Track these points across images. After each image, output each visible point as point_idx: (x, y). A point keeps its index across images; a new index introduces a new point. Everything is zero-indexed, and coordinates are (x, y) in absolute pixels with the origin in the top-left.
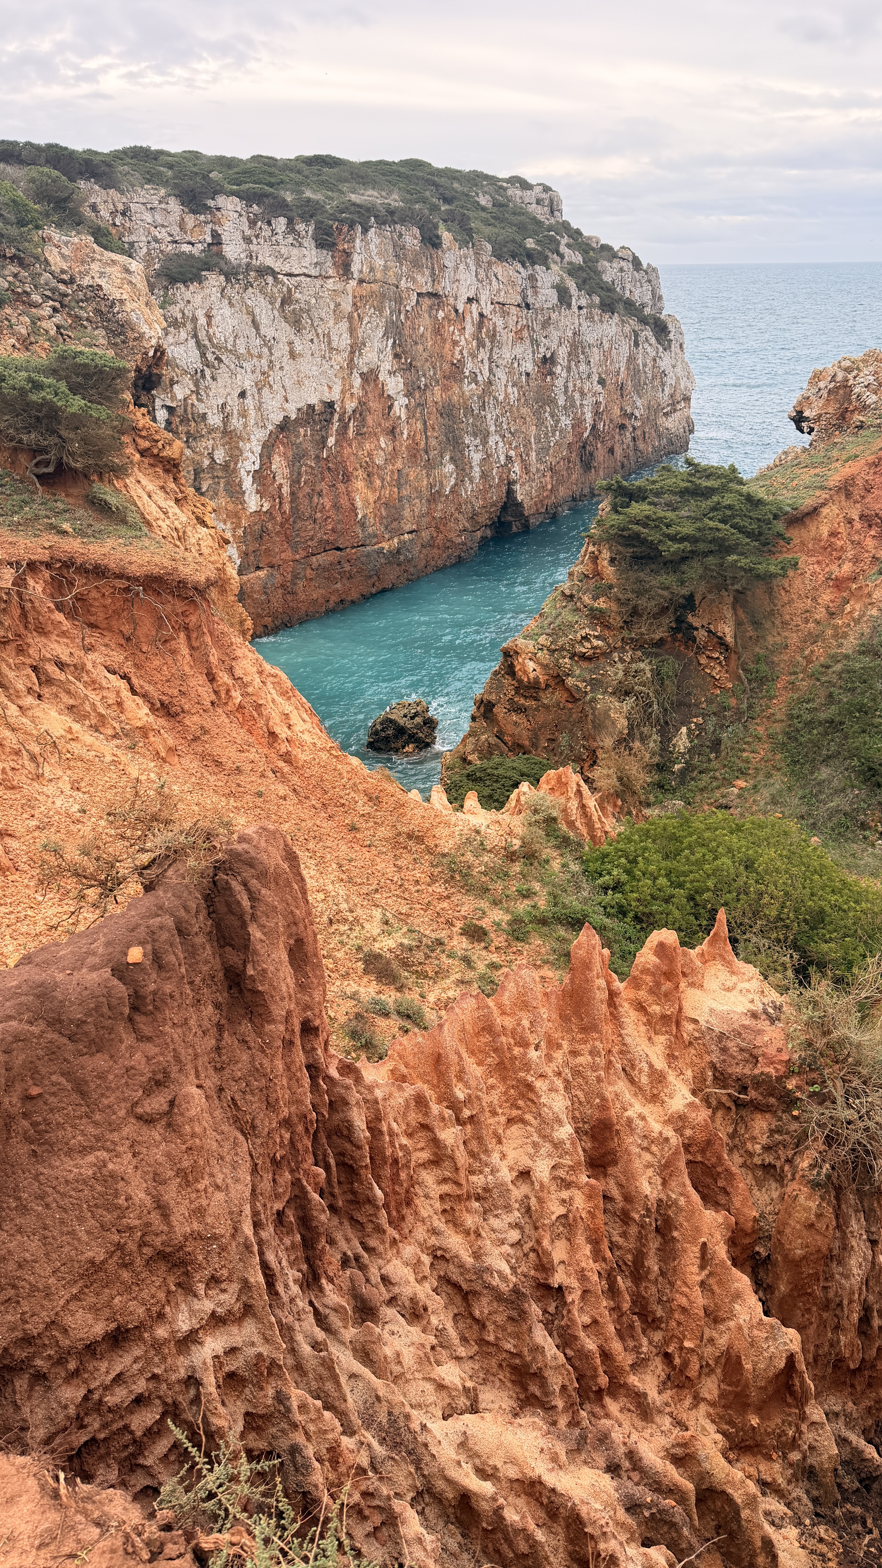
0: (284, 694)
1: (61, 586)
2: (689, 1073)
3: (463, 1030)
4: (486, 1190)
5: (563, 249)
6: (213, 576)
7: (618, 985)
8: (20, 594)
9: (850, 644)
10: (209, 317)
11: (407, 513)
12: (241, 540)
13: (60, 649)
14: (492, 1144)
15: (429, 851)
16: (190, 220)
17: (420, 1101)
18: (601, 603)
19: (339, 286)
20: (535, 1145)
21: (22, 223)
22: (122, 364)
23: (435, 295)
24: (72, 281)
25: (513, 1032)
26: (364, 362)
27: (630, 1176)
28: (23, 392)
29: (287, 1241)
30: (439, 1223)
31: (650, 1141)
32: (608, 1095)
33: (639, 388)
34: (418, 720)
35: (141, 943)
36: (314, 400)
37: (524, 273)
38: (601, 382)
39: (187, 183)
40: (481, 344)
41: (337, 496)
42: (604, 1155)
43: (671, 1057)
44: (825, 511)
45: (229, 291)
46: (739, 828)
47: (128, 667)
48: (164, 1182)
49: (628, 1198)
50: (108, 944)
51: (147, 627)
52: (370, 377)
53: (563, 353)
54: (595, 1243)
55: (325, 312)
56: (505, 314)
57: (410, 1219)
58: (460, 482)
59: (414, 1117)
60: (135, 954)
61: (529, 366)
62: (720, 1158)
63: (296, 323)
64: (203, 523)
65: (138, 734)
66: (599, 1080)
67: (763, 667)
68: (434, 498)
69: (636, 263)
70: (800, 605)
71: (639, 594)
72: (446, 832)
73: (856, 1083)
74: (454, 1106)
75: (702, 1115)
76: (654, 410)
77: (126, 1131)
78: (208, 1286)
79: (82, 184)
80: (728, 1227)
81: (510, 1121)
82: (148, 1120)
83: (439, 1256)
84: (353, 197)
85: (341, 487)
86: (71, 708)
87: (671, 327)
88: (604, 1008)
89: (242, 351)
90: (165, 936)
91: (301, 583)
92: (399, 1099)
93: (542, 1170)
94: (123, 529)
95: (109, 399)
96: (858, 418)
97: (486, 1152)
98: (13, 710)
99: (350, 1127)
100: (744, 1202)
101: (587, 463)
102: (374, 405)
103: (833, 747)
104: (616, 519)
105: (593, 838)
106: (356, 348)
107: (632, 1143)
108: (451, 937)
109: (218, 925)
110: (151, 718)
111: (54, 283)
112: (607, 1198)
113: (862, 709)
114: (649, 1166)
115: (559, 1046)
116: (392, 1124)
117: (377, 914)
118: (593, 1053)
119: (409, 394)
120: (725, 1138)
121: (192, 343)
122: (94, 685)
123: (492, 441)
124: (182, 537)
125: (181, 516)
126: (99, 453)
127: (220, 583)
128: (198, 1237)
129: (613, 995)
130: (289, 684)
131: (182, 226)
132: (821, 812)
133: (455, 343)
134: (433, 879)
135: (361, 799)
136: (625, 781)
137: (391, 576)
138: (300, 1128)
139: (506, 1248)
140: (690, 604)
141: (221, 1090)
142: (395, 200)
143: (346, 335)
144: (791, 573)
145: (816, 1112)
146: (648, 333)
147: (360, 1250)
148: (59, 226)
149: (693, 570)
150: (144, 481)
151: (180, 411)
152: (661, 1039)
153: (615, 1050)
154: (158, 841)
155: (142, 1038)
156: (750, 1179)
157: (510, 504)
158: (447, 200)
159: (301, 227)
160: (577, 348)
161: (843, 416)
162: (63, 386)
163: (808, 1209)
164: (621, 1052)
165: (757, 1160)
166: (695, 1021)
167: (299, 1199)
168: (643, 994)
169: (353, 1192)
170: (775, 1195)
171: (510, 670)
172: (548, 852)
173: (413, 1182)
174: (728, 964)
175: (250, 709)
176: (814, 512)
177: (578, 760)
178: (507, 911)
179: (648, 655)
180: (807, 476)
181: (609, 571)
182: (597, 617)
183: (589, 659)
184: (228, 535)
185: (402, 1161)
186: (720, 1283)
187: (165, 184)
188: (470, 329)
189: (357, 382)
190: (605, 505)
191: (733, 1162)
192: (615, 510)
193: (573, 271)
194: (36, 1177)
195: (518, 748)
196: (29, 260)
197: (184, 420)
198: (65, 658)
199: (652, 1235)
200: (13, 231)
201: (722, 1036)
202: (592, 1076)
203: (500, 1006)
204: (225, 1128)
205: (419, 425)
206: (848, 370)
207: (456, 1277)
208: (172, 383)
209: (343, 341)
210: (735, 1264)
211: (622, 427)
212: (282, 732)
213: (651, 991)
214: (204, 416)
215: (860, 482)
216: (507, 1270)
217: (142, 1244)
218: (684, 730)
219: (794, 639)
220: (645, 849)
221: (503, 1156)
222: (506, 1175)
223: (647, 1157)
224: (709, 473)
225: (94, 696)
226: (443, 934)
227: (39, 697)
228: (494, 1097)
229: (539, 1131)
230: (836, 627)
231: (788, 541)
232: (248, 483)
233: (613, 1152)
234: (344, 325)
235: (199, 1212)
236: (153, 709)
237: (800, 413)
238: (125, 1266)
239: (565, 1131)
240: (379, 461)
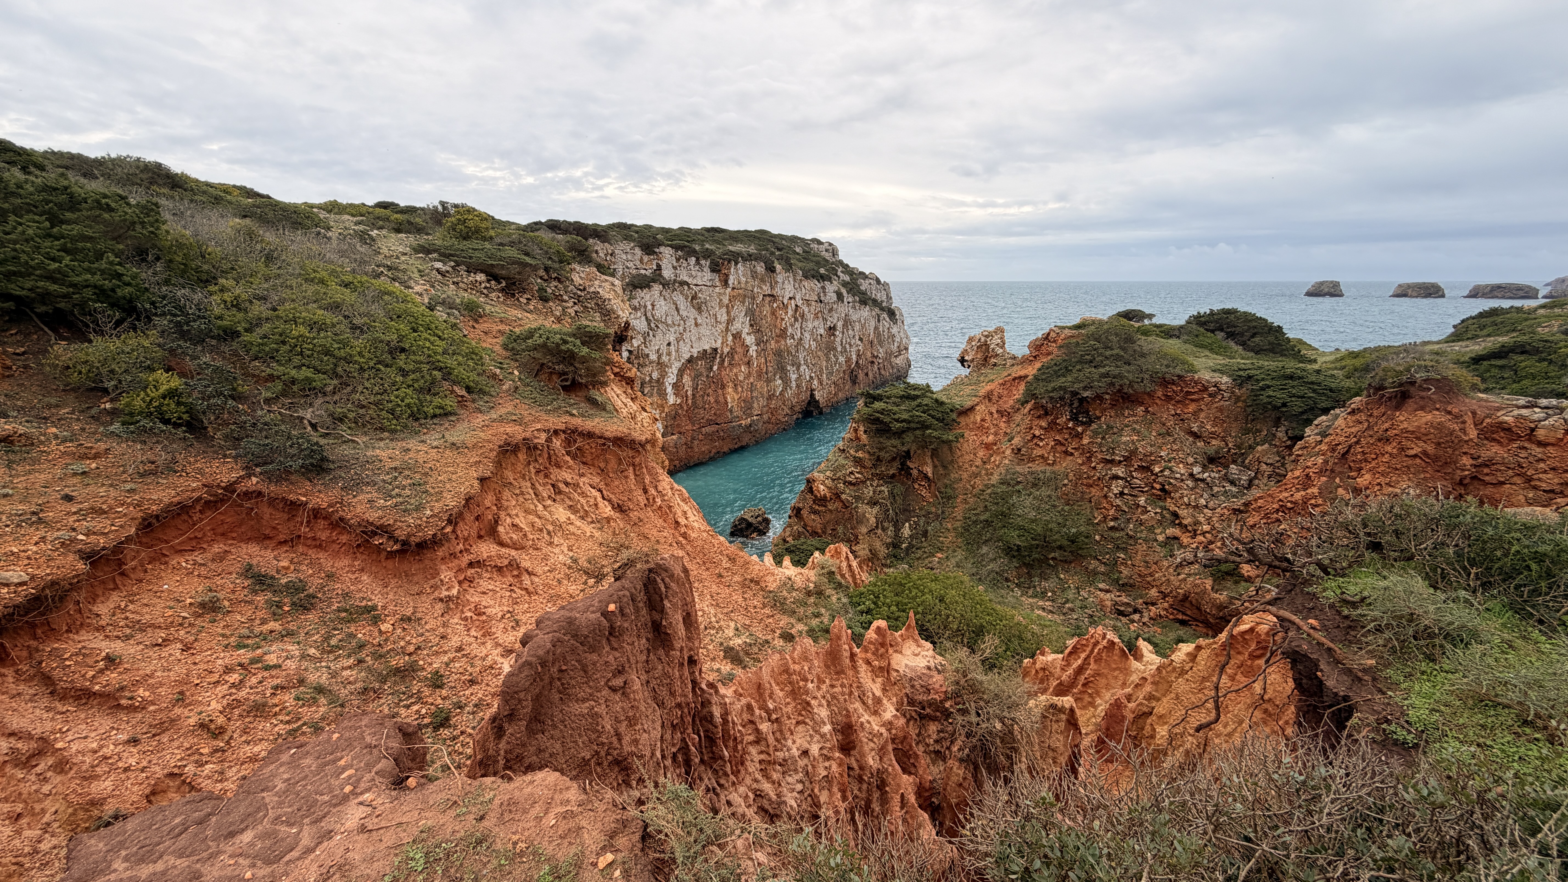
0: (684, 500)
1: (570, 442)
2: (894, 699)
3: (773, 671)
4: (785, 760)
5: (839, 273)
6: (649, 437)
7: (856, 650)
8: (548, 447)
9: (995, 479)
10: (653, 305)
11: (755, 405)
12: (665, 419)
13: (567, 476)
14: (788, 735)
15: (762, 589)
16: (646, 258)
17: (749, 707)
18: (860, 454)
19: (722, 291)
20: (811, 736)
21: (561, 262)
22: (609, 331)
23: (772, 296)
24: (585, 289)
25: (800, 673)
26: (734, 329)
27: (863, 755)
28: (558, 345)
29: (678, 771)
30: (759, 776)
31: (873, 736)
32: (851, 710)
33: (881, 343)
34: (760, 519)
35: (615, 602)
36: (707, 347)
37: (819, 285)
38: (861, 339)
39: (645, 241)
40: (796, 320)
41: (718, 396)
42: (848, 743)
43: (884, 690)
44: (978, 408)
45: (664, 293)
46: (936, 579)
47: (602, 486)
48: (620, 722)
49: (861, 768)
50: (600, 601)
51: (613, 464)
52: (737, 336)
53: (840, 324)
54: (843, 791)
55: (715, 304)
56: (809, 305)
57: (743, 772)
58: (785, 389)
59: (746, 716)
60: (612, 607)
61: (822, 331)
62: (911, 746)
63: (699, 309)
64: (645, 411)
65: (604, 521)
66: (845, 700)
67: (949, 490)
68: (770, 398)
69: (878, 281)
70: (967, 458)
71: (880, 449)
72: (772, 579)
73: (982, 703)
74: (768, 712)
75: (902, 721)
76: (889, 354)
77: (603, 693)
78: (638, 784)
79: (591, 241)
80: (915, 784)
81: (798, 723)
82: (614, 690)
83: (759, 795)
84: (730, 248)
85: (720, 392)
86: (570, 507)
87: (897, 312)
88: (848, 661)
89: (670, 322)
90: (625, 600)
91: (696, 442)
92: (738, 706)
93: (815, 749)
94: (603, 413)
95: (601, 349)
96: (993, 360)
97: (785, 739)
98: (540, 507)
99: (712, 715)
100: (924, 773)
101: (854, 381)
102: (739, 350)
103: (988, 535)
104: (866, 410)
105: (855, 583)
106: (730, 322)
107: (863, 736)
108: (773, 639)
109: (649, 599)
110: (612, 513)
111: (575, 291)
112: (850, 768)
113: (1003, 514)
114: (873, 749)
115: (824, 682)
116: (734, 717)
117: (732, 624)
118: (843, 686)
119: (758, 344)
120: (914, 737)
121: (643, 318)
122: (583, 494)
123: (802, 368)
124: (634, 418)
125: (634, 407)
126: (594, 375)
127: (652, 442)
128: (633, 754)
129: (853, 656)
130: (687, 495)
131: (641, 261)
132: (984, 572)
133: (783, 319)
134: (764, 606)
135: (725, 560)
136: (874, 554)
137: (746, 439)
138: (686, 710)
139: (795, 794)
140: (908, 455)
141: (648, 682)
142: (752, 249)
143: (725, 315)
144: (961, 440)
145: (960, 718)
146: (885, 315)
147: (716, 785)
148: (580, 263)
149: (909, 438)
150: (616, 389)
151: (635, 353)
152: (879, 680)
153: (855, 685)
154: (625, 555)
155: (613, 649)
156: (928, 760)
157: (812, 401)
158: (779, 250)
159: (703, 262)
160: (847, 323)
161: (985, 359)
162: (578, 342)
163: (958, 775)
164: (858, 687)
165: (931, 748)
166: (897, 671)
167: (684, 749)
168: (869, 655)
169: (713, 753)
170: (942, 768)
171: (810, 490)
172: (829, 592)
173: (745, 752)
174: (916, 641)
175: (665, 509)
176: (972, 409)
177: (848, 541)
178: (806, 624)
179: (886, 483)
180: (968, 390)
181: (864, 437)
182: (858, 461)
183: (854, 484)
184: (657, 416)
185: (739, 739)
186: (912, 817)
187: (634, 241)
188: (790, 313)
189: (730, 338)
190: (861, 403)
191: (920, 750)
192: (866, 405)
193: (845, 284)
194: (561, 711)
195: (814, 534)
196: (563, 279)
197: (637, 357)
198: (569, 480)
199: (875, 789)
200: (557, 266)
201: (911, 679)
202: (841, 698)
203: (793, 659)
204: (649, 701)
205: (763, 360)
206: (987, 336)
207: (767, 807)
208: (632, 338)
209: (725, 318)
210: (920, 807)
211: (873, 362)
212: (682, 521)
213: (873, 654)
214: (648, 355)
215: (996, 394)
216: (795, 805)
217: (608, 754)
218: (907, 525)
219: (965, 476)
220: (884, 590)
221: (794, 742)
222: (795, 752)
223: (872, 745)
224: (916, 387)
225: (582, 500)
226: (769, 637)
227: (554, 500)
228: (789, 709)
229: (813, 728)
230: (987, 469)
231: (959, 423)
232: (669, 390)
233: (853, 742)
234: (724, 310)
235: (636, 742)
236: (613, 508)
237: (963, 358)
238: (599, 764)
239: (827, 728)
240: (741, 378)
